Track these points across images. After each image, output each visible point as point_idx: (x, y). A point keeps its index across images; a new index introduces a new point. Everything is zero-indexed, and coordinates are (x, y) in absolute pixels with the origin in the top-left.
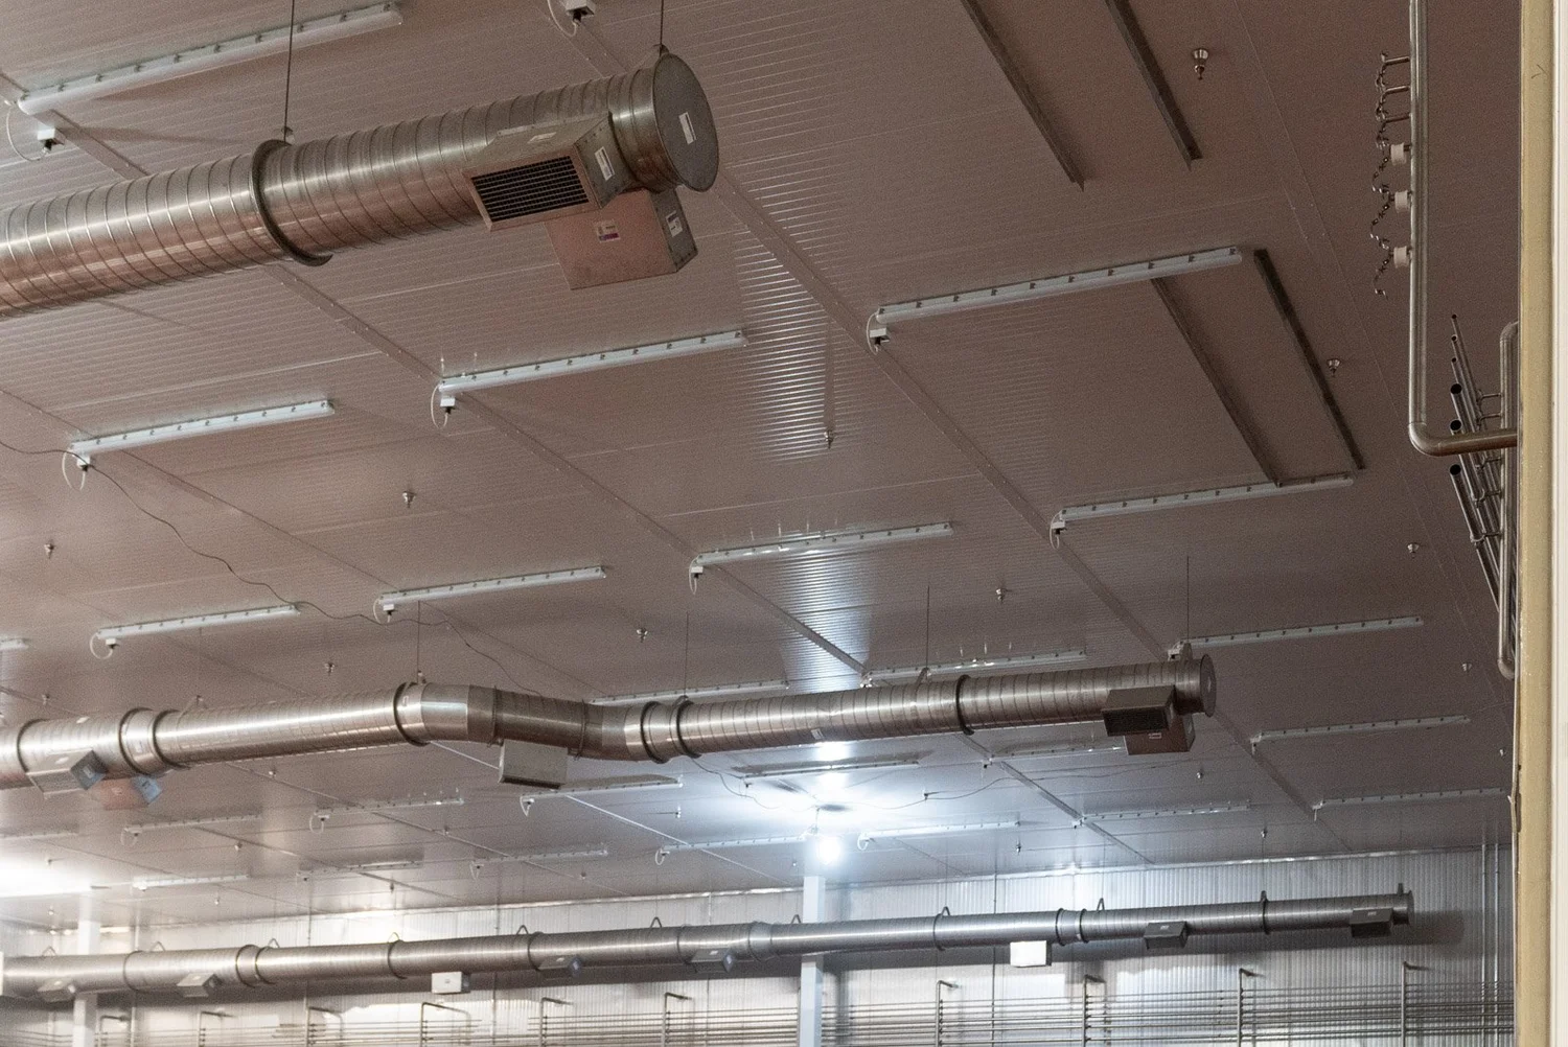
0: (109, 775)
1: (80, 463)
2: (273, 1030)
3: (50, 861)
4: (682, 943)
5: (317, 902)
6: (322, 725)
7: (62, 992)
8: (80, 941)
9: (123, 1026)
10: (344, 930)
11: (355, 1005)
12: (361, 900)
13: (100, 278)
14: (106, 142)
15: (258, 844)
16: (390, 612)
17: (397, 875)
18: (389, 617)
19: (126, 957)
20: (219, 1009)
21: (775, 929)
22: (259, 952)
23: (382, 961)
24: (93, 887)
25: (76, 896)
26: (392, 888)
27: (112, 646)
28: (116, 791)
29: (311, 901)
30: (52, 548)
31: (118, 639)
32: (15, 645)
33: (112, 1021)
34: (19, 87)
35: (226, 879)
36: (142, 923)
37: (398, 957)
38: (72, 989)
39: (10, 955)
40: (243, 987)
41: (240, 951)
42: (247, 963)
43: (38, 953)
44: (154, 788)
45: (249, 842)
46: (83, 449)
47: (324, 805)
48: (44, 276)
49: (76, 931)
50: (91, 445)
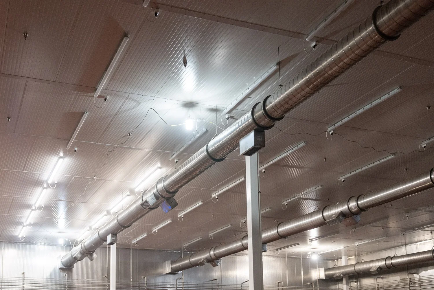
0: (346, 217)
1: (331, 133)
2: (399, 281)
3: (333, 242)
5: (407, 241)
6: (407, 188)
7: (339, 276)
8: (343, 262)
9: (356, 284)
10: (417, 248)
11: (423, 271)
12: (422, 238)
13: (332, 75)
14: (329, 38)
15: (388, 227)
16: (425, 147)
18: (425, 149)
19: (355, 265)
20: (382, 276)
22: (391, 258)
23: (431, 256)
24: (344, 247)
25: (340, 250)
26: (431, 233)
27: (343, 181)
28: (348, 221)
29: (405, 241)
30: (326, 159)
31: (344, 179)
32: (319, 188)
33: (353, 283)
34: (306, 35)
35: (380, 239)
36: (358, 255)
38: (342, 275)
39: (326, 268)
40: (388, 269)
41: (386, 259)
42: (388, 262)
43: (332, 267)
44: (359, 218)
45: (385, 227)
46: (331, 129)
47: (407, 212)
48: (317, 82)
49: (341, 259)
50: (333, 127)
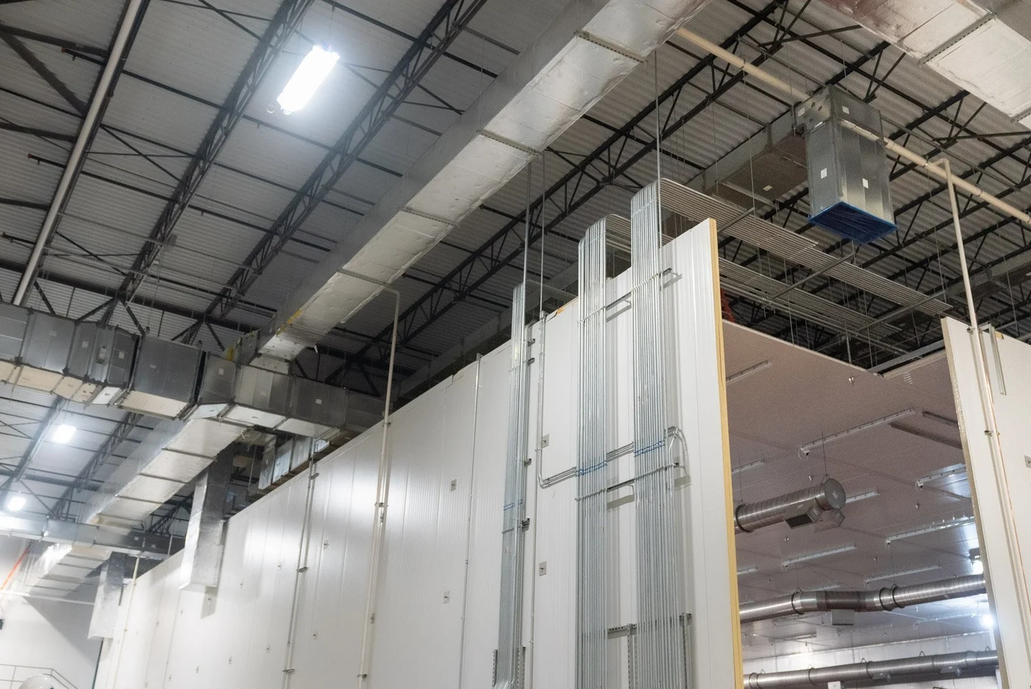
4: (935, 663)
5: (778, 652)
10: (789, 664)
16: (786, 567)
17: (808, 640)
21: (978, 654)
22: (758, 676)
23: (806, 678)
26: (807, 645)
29: (775, 652)
37: (812, 676)
41: (750, 676)
42: (754, 681)
